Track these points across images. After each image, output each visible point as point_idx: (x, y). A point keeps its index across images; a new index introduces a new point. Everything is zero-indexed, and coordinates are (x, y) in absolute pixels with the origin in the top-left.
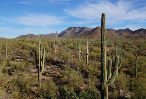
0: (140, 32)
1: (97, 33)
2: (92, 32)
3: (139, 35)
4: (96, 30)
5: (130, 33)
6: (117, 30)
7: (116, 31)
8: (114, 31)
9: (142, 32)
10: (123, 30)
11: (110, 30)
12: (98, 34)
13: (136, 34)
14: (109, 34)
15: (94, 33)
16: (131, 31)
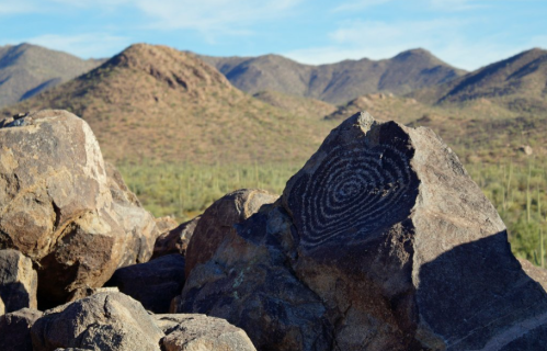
0: (517, 85)
1: (125, 107)
2: (82, 93)
3: (511, 106)
4: (119, 79)
5: (434, 90)
6: (324, 67)
7: (314, 76)
8: (292, 77)
9: (533, 86)
10: (375, 64)
11: (257, 66)
12: (132, 119)
13: (485, 101)
14: (237, 114)
15: (98, 102)
16: (451, 72)
